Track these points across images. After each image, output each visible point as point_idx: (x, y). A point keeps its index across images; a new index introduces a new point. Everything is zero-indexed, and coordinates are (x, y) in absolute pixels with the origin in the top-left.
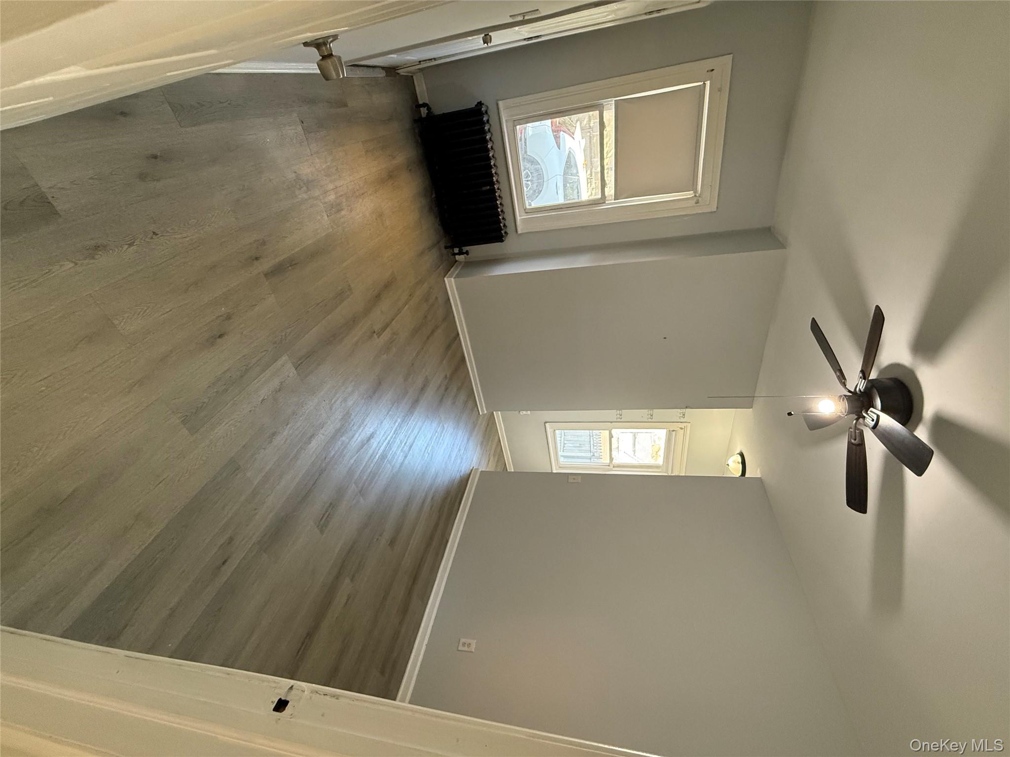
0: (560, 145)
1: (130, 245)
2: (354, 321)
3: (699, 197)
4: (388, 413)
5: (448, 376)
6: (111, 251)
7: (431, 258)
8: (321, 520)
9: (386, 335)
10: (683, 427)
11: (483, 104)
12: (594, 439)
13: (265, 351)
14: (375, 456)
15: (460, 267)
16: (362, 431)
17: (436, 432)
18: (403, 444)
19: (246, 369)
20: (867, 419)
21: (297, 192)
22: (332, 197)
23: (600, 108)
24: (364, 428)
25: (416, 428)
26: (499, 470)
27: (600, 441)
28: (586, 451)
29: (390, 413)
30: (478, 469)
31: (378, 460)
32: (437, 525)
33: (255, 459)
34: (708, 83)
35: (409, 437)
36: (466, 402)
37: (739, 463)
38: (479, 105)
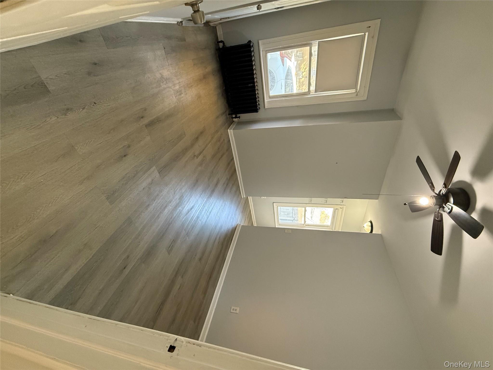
0: (284, 64)
1: (83, 109)
2: (186, 150)
3: (358, 92)
4: (200, 196)
5: (228, 178)
6: (74, 112)
7: (222, 119)
8: (169, 247)
9: (200, 157)
10: (342, 208)
11: (251, 42)
12: (295, 211)
13: (145, 164)
14: (194, 217)
15: (236, 124)
16: (189, 204)
17: (222, 206)
18: (207, 211)
19: (136, 173)
20: (446, 208)
21: (161, 84)
22: (177, 87)
23: (310, 45)
24: (189, 203)
25: (213, 203)
26: (249, 225)
27: (298, 212)
28: (290, 217)
29: (201, 196)
30: (240, 224)
31: (195, 219)
32: (221, 251)
33: (140, 217)
34: (367, 34)
35: (209, 208)
36: (236, 192)
37: (369, 226)
38: (249, 42)
